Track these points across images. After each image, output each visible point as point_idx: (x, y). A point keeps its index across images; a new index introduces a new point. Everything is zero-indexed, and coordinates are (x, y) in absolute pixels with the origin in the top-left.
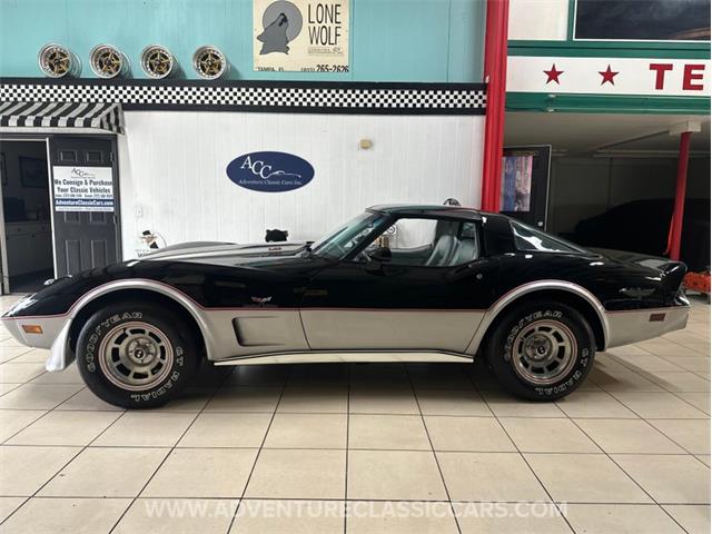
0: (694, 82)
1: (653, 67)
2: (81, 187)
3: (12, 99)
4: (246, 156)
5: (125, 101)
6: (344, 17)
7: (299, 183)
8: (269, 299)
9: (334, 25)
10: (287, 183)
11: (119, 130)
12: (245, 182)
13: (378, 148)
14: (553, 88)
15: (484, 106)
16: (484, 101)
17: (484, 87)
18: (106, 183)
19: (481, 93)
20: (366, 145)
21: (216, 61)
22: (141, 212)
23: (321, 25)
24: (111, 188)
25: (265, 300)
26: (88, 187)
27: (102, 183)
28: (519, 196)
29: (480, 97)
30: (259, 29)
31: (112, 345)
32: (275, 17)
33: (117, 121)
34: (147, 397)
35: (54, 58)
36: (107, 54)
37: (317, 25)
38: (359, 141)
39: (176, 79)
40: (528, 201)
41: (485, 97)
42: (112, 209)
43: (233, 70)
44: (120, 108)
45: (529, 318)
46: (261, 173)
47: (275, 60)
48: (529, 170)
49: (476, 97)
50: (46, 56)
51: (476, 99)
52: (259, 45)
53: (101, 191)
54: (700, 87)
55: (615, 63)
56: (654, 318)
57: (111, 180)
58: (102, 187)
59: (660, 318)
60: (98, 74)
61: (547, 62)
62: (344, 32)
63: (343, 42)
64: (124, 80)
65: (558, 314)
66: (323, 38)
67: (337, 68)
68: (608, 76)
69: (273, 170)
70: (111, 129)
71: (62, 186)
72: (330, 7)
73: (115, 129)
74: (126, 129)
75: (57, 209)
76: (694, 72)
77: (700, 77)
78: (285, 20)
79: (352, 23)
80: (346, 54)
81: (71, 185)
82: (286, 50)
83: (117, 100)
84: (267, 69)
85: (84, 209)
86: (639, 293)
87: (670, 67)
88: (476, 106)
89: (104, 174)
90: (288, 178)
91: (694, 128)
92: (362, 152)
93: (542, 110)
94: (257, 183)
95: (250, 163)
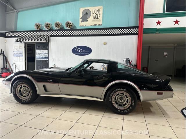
2: (41, 54)
3: (29, 35)
4: (76, 47)
5: (51, 35)
6: (101, 12)
7: (88, 54)
8: (52, 81)
9: (99, 14)
11: (49, 41)
12: (76, 53)
13: (108, 45)
14: (159, 27)
15: (138, 32)
17: (138, 27)
18: (46, 54)
19: (137, 29)
20: (105, 44)
21: (71, 25)
22: (53, 60)
23: (96, 14)
24: (47, 54)
25: (50, 81)
26: (42, 54)
27: (45, 53)
30: (81, 16)
31: (19, 89)
32: (85, 13)
33: (48, 39)
34: (25, 101)
35: (38, 26)
36: (48, 24)
37: (95, 14)
38: (103, 43)
39: (62, 29)
41: (138, 30)
42: (47, 59)
43: (75, 26)
44: (50, 36)
45: (116, 90)
46: (79, 51)
47: (85, 23)
49: (135, 30)
50: (36, 26)
51: (135, 31)
52: (81, 20)
53: (45, 55)
55: (179, 18)
56: (158, 94)
57: (47, 53)
58: (45, 54)
59: (162, 94)
60: (46, 29)
61: (157, 19)
62: (101, 15)
63: (101, 18)
64: (51, 30)
65: (125, 90)
66: (96, 17)
67: (99, 25)
68: (177, 22)
69: (82, 50)
70: (46, 41)
71: (38, 54)
72: (98, 10)
73: (48, 41)
74: (51, 41)
75: (36, 59)
78: (87, 13)
79: (103, 13)
80: (102, 21)
81: (39, 54)
82: (87, 21)
83: (49, 35)
84: (82, 26)
85: (42, 59)
86: (153, 86)
88: (135, 32)
89: (46, 51)
92: (104, 46)
93: (155, 33)
94: (78, 53)
95: (77, 49)
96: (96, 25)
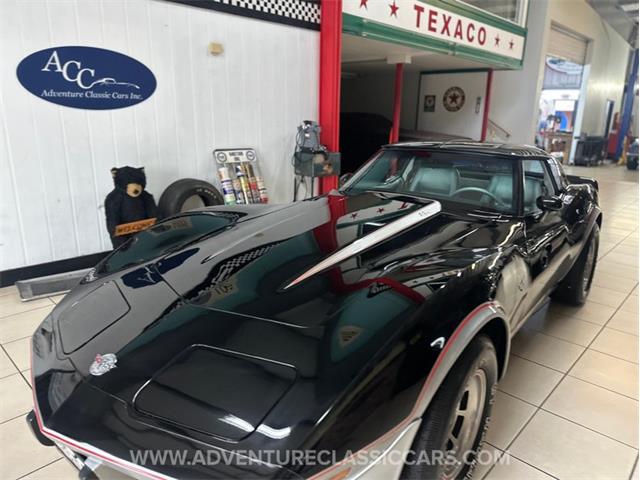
0: (433, 25)
1: (416, 7)
4: (50, 51)
7: (137, 97)
10: (120, 96)
12: (52, 93)
13: (229, 56)
14: (363, 13)
15: (319, 21)
16: (319, 17)
17: (319, 1)
20: (217, 50)
29: (316, 12)
38: (209, 44)
46: (78, 79)
51: (312, 12)
54: (434, 30)
68: (394, 9)
76: (434, 17)
77: (435, 21)
87: (423, 10)
88: (313, 20)
90: (122, 90)
91: (408, 61)
92: (212, 59)
93: (358, 34)
94: (74, 95)
95: (58, 63)
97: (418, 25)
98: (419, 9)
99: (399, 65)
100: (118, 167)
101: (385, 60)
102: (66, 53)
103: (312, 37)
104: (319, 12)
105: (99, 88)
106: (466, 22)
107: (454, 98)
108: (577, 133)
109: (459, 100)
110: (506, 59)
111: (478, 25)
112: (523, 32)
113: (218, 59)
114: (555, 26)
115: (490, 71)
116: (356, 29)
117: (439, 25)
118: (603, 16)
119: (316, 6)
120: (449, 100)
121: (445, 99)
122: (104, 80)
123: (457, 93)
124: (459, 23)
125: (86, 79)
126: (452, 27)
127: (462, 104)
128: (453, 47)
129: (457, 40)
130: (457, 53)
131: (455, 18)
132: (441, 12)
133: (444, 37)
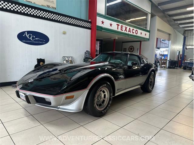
0: (122, 29)
1: (117, 24)
4: (25, 32)
7: (44, 43)
10: (40, 42)
12: (25, 41)
13: (68, 35)
14: (103, 26)
15: (91, 27)
17: (91, 22)
20: (64, 33)
28: (97, 51)
38: (62, 32)
40: (98, 52)
46: (31, 38)
48: (99, 45)
54: (123, 30)
55: (113, 23)
61: (102, 19)
67: (53, 8)
68: (111, 25)
69: (35, 38)
76: (122, 27)
77: (123, 28)
84: (29, 2)
87: (119, 25)
88: (89, 27)
91: (117, 38)
92: (63, 35)
93: (101, 31)
94: (29, 42)
95: (27, 34)
96: (48, 6)
97: (118, 29)
98: (118, 25)
99: (115, 39)
100: (39, 58)
101: (111, 38)
102: (29, 32)
103: (89, 31)
104: (91, 25)
105: (36, 40)
106: (132, 28)
107: (131, 49)
108: (168, 59)
109: (133, 49)
110: (144, 38)
111: (135, 29)
112: (149, 31)
113: (65, 35)
114: (158, 30)
115: (141, 42)
116: (101, 29)
117: (124, 29)
118: (174, 28)
119: (90, 24)
120: (130, 49)
121: (129, 49)
122: (37, 39)
123: (132, 48)
124: (130, 28)
125: (33, 38)
126: (128, 29)
127: (133, 50)
128: (128, 35)
129: (129, 33)
130: (129, 36)
131: (128, 27)
132: (124, 26)
133: (126, 32)
